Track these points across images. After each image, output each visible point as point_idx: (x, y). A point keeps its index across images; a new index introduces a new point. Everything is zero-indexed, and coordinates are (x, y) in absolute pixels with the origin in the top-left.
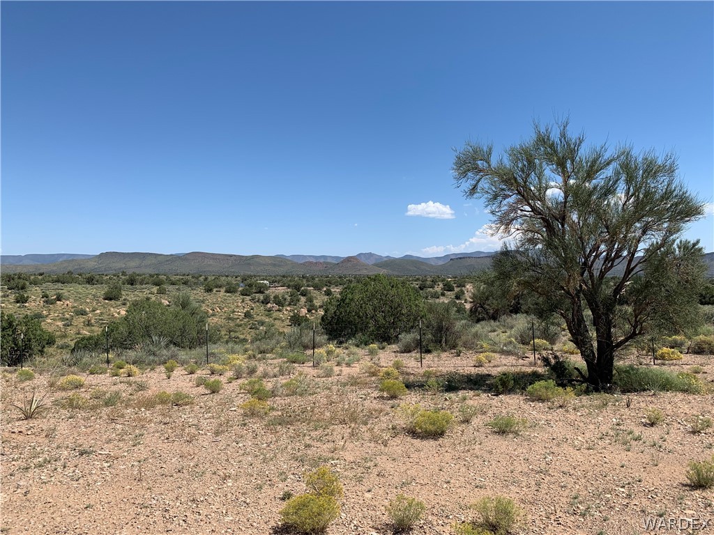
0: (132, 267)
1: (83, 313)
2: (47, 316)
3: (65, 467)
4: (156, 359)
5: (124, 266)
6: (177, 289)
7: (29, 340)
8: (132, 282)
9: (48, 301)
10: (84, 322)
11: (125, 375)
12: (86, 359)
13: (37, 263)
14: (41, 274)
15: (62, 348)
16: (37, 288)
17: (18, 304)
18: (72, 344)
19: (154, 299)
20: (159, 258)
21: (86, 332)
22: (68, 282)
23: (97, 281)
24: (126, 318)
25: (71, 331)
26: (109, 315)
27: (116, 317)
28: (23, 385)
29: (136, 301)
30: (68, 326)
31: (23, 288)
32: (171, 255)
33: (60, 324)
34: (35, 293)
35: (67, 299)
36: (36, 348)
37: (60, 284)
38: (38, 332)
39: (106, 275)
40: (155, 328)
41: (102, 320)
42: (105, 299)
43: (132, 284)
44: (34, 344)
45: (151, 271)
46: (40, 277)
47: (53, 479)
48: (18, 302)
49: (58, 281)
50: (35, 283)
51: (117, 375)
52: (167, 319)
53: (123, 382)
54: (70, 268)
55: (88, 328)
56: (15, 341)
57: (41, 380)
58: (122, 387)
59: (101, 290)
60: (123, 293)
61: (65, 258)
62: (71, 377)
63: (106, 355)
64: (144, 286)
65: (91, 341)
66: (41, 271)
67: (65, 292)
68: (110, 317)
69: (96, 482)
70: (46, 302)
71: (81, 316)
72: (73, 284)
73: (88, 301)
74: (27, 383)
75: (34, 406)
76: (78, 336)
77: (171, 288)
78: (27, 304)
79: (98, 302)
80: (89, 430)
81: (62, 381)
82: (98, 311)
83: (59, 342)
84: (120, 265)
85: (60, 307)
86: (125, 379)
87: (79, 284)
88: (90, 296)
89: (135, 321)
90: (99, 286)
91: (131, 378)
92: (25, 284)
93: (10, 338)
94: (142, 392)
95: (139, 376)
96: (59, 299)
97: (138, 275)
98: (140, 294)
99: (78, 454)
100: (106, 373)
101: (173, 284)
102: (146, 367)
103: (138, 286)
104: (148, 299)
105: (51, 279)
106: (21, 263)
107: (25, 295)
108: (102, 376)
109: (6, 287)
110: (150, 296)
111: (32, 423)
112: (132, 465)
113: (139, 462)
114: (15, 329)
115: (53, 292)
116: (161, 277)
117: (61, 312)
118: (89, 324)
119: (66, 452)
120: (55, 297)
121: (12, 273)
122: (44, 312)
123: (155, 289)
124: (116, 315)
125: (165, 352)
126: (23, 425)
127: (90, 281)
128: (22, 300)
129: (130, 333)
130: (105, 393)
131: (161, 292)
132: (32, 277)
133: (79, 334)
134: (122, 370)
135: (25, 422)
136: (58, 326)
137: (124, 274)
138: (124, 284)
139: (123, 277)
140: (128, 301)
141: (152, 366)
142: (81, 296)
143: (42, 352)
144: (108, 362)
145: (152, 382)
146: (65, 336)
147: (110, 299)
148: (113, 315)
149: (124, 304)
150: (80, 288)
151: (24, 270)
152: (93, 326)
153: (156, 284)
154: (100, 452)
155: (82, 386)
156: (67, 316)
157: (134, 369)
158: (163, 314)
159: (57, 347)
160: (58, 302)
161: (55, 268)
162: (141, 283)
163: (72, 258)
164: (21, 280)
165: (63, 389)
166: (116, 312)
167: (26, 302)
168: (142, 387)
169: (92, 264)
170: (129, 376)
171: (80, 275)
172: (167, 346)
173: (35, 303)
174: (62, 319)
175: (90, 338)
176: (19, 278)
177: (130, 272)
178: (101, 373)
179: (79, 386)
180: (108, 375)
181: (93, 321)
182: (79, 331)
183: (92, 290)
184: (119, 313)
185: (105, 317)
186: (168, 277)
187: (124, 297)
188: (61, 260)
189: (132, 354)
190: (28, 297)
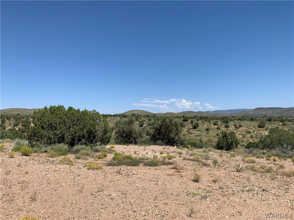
0: (269, 114)
1: (249, 133)
2: (236, 133)
3: (257, 194)
4: (286, 155)
5: (266, 113)
6: (292, 124)
7: (232, 142)
8: (270, 120)
9: (236, 128)
10: (250, 136)
11: (272, 160)
12: (254, 151)
13: (231, 113)
14: (233, 117)
15: (242, 146)
16: (232, 122)
17: (226, 128)
18: (246, 145)
19: (280, 128)
20: (282, 110)
21: (251, 140)
22: (243, 120)
23: (255, 120)
24: (269, 136)
25: (245, 140)
26: (260, 134)
27: (263, 135)
28: (232, 159)
29: (272, 128)
30: (244, 137)
31: (227, 122)
32: (288, 108)
33: (241, 136)
34: (231, 124)
35: (243, 127)
36: (234, 145)
37: (240, 121)
38: (235, 139)
39: (258, 117)
40: (284, 141)
41: (257, 136)
42: (258, 127)
43: (270, 121)
44: (234, 144)
45: (278, 115)
46: (233, 118)
47: (254, 198)
48: (226, 127)
49: (239, 120)
50: (231, 120)
51: (268, 160)
52: (289, 137)
53: (272, 163)
54: (243, 115)
55: (252, 139)
56: (227, 141)
57: (239, 158)
58: (273, 165)
59: (256, 124)
60: (266, 125)
61: (241, 111)
62: (250, 158)
63: (263, 151)
64: (275, 122)
65: (254, 144)
66: (233, 116)
67: (242, 124)
68: (261, 135)
69: (272, 204)
70: (235, 128)
71: (249, 134)
72: (245, 121)
73: (251, 128)
74: (234, 158)
75: (240, 167)
76: (248, 142)
77: (289, 123)
78: (229, 128)
79: (255, 128)
80: (263, 181)
81: (247, 159)
82: (256, 132)
83: (241, 143)
84: (263, 113)
85: (241, 130)
86: (273, 162)
87: (248, 121)
88: (252, 126)
89: (274, 137)
90: (256, 122)
91: (275, 162)
92: (228, 121)
93: (226, 140)
94: (282, 169)
95: (279, 162)
96: (240, 126)
97: (272, 117)
98: (274, 126)
99: (261, 190)
100: (263, 158)
101: (290, 121)
102: (282, 158)
103: (273, 122)
104: (278, 128)
105: (237, 119)
106: (226, 113)
107: (228, 125)
108: (262, 159)
109: (222, 122)
110: (278, 126)
111: (241, 174)
112: (287, 201)
113: (290, 200)
114: (227, 137)
115: (238, 124)
116: (283, 118)
117: (241, 132)
118: (252, 137)
119: (256, 188)
120: (239, 126)
121: (223, 116)
122: (235, 131)
123: (281, 123)
124: (263, 134)
125: (290, 152)
126: (237, 174)
127: (252, 120)
128: (227, 127)
129: (272, 142)
130: (265, 167)
131: (284, 125)
132: (230, 118)
133: (248, 141)
134: (271, 158)
135: (238, 173)
136: (240, 137)
137: (266, 117)
138: (266, 121)
139: (265, 118)
140: (268, 128)
141: (285, 158)
142: (248, 126)
143: (236, 147)
144: (264, 154)
145: (286, 165)
146: (243, 141)
147: (260, 127)
148: (262, 134)
149: (267, 130)
150: (248, 123)
151: (227, 116)
152: (254, 138)
153: (281, 121)
154: (271, 192)
155: (255, 162)
156: (243, 133)
157: (277, 158)
158: (287, 135)
159: (240, 145)
160: (240, 128)
161: (238, 115)
162: (274, 121)
163: (244, 111)
164: (227, 119)
165: (248, 162)
166: (263, 133)
167: (228, 127)
168: (282, 167)
169: (252, 113)
170: (274, 161)
171: (248, 117)
172: (291, 150)
173: (231, 128)
174: (242, 135)
175: (254, 143)
176: (226, 118)
177: (268, 116)
178: (261, 158)
179: (254, 162)
180: (264, 159)
181: (253, 136)
182: (248, 140)
183: (253, 123)
184: (264, 133)
185: (258, 135)
186: (287, 118)
187: (266, 127)
188: (240, 111)
189: (274, 152)
190: (229, 125)
